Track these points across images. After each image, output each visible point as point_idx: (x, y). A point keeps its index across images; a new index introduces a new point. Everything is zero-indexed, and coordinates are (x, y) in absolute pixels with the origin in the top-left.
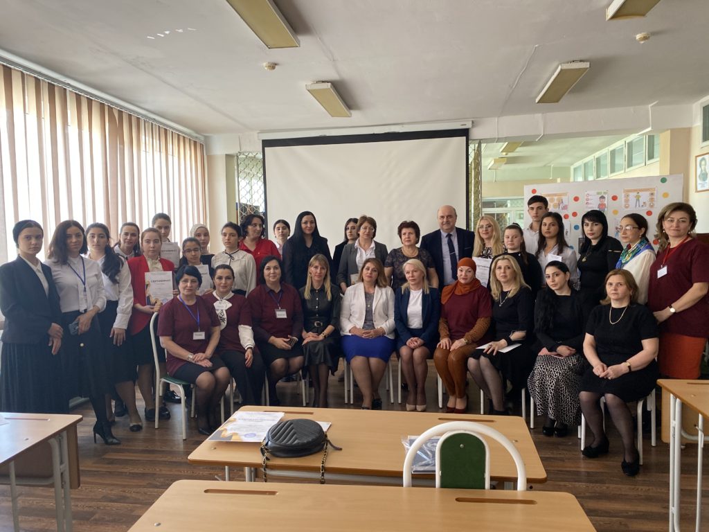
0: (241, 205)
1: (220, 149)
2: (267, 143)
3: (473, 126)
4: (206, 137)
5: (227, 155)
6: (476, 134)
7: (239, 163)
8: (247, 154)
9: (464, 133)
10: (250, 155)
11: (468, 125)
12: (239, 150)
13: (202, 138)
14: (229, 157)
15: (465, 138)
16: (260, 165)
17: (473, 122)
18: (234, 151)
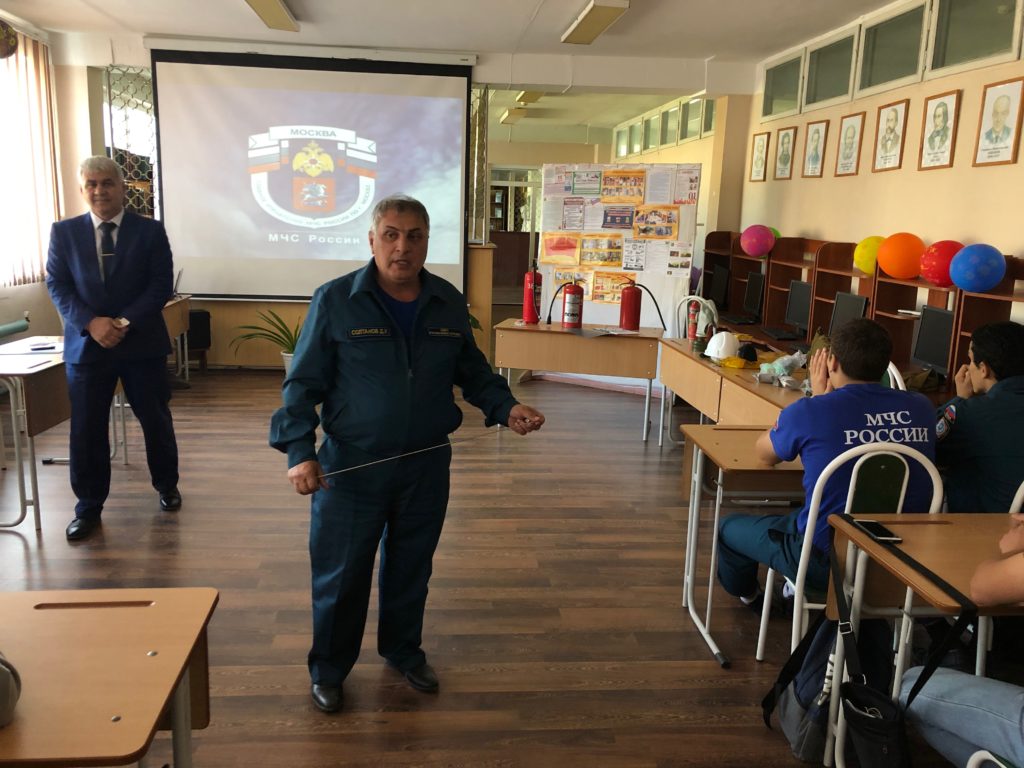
0: (114, 148)
1: (78, 57)
2: (158, 56)
3: (478, 63)
4: (53, 35)
5: (90, 69)
6: (481, 75)
7: (111, 83)
8: (125, 70)
9: (465, 71)
10: (131, 71)
11: (471, 62)
12: (111, 62)
13: (46, 37)
14: (93, 71)
15: (466, 79)
16: (148, 89)
17: (477, 58)
18: (102, 61)
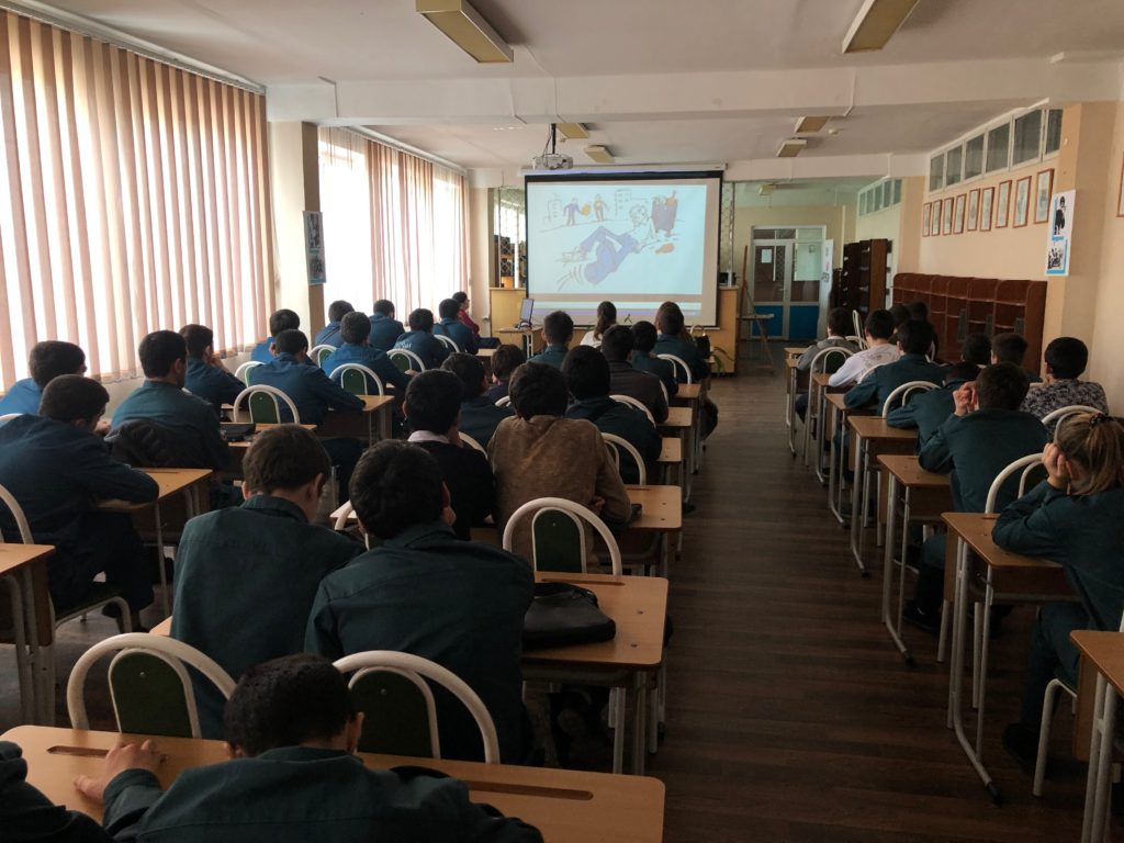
0: (502, 238)
1: (482, 184)
2: (529, 179)
3: (727, 169)
4: (469, 171)
5: (489, 189)
6: (728, 176)
7: (501, 195)
8: (509, 188)
9: (719, 174)
10: (513, 188)
11: (722, 168)
12: (501, 184)
13: (465, 171)
14: (491, 190)
15: (718, 180)
16: (522, 198)
17: (726, 165)
18: (496, 184)
